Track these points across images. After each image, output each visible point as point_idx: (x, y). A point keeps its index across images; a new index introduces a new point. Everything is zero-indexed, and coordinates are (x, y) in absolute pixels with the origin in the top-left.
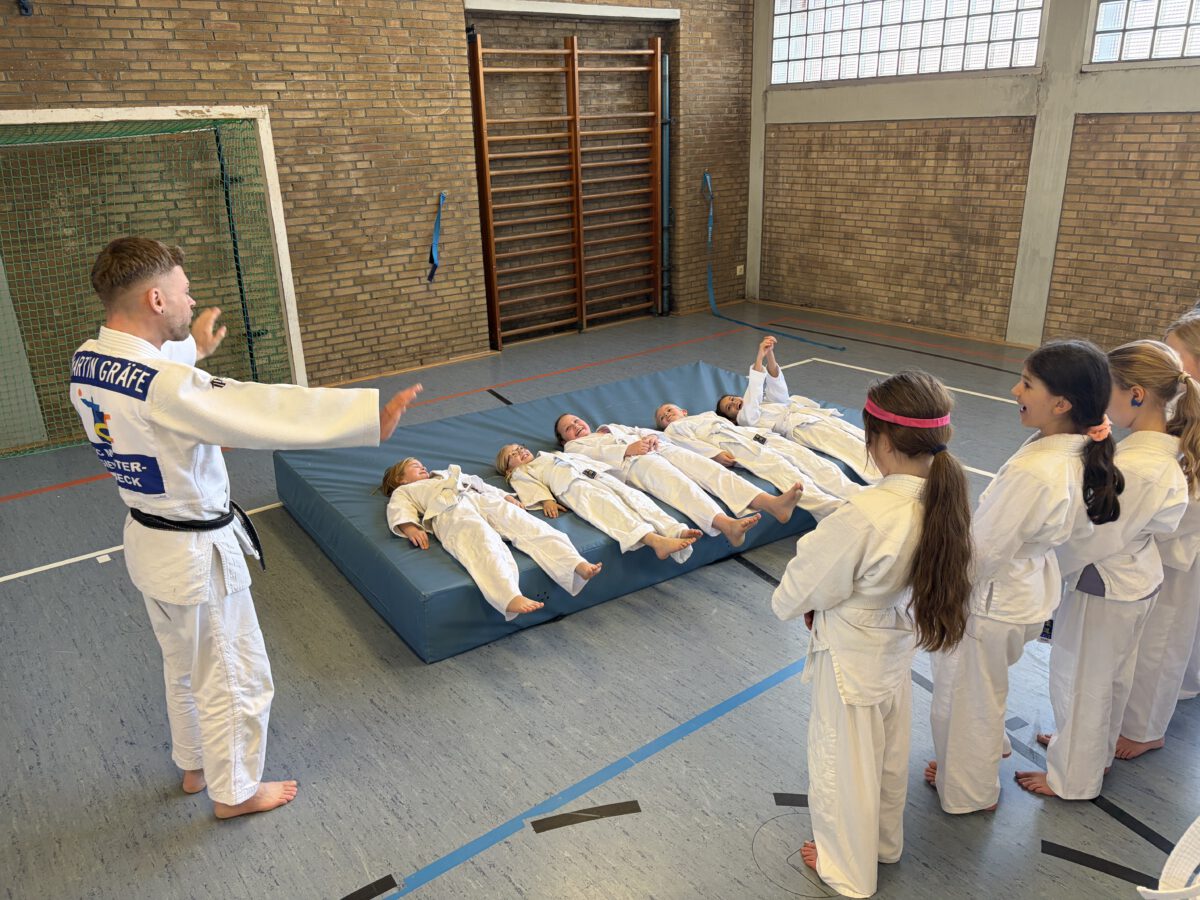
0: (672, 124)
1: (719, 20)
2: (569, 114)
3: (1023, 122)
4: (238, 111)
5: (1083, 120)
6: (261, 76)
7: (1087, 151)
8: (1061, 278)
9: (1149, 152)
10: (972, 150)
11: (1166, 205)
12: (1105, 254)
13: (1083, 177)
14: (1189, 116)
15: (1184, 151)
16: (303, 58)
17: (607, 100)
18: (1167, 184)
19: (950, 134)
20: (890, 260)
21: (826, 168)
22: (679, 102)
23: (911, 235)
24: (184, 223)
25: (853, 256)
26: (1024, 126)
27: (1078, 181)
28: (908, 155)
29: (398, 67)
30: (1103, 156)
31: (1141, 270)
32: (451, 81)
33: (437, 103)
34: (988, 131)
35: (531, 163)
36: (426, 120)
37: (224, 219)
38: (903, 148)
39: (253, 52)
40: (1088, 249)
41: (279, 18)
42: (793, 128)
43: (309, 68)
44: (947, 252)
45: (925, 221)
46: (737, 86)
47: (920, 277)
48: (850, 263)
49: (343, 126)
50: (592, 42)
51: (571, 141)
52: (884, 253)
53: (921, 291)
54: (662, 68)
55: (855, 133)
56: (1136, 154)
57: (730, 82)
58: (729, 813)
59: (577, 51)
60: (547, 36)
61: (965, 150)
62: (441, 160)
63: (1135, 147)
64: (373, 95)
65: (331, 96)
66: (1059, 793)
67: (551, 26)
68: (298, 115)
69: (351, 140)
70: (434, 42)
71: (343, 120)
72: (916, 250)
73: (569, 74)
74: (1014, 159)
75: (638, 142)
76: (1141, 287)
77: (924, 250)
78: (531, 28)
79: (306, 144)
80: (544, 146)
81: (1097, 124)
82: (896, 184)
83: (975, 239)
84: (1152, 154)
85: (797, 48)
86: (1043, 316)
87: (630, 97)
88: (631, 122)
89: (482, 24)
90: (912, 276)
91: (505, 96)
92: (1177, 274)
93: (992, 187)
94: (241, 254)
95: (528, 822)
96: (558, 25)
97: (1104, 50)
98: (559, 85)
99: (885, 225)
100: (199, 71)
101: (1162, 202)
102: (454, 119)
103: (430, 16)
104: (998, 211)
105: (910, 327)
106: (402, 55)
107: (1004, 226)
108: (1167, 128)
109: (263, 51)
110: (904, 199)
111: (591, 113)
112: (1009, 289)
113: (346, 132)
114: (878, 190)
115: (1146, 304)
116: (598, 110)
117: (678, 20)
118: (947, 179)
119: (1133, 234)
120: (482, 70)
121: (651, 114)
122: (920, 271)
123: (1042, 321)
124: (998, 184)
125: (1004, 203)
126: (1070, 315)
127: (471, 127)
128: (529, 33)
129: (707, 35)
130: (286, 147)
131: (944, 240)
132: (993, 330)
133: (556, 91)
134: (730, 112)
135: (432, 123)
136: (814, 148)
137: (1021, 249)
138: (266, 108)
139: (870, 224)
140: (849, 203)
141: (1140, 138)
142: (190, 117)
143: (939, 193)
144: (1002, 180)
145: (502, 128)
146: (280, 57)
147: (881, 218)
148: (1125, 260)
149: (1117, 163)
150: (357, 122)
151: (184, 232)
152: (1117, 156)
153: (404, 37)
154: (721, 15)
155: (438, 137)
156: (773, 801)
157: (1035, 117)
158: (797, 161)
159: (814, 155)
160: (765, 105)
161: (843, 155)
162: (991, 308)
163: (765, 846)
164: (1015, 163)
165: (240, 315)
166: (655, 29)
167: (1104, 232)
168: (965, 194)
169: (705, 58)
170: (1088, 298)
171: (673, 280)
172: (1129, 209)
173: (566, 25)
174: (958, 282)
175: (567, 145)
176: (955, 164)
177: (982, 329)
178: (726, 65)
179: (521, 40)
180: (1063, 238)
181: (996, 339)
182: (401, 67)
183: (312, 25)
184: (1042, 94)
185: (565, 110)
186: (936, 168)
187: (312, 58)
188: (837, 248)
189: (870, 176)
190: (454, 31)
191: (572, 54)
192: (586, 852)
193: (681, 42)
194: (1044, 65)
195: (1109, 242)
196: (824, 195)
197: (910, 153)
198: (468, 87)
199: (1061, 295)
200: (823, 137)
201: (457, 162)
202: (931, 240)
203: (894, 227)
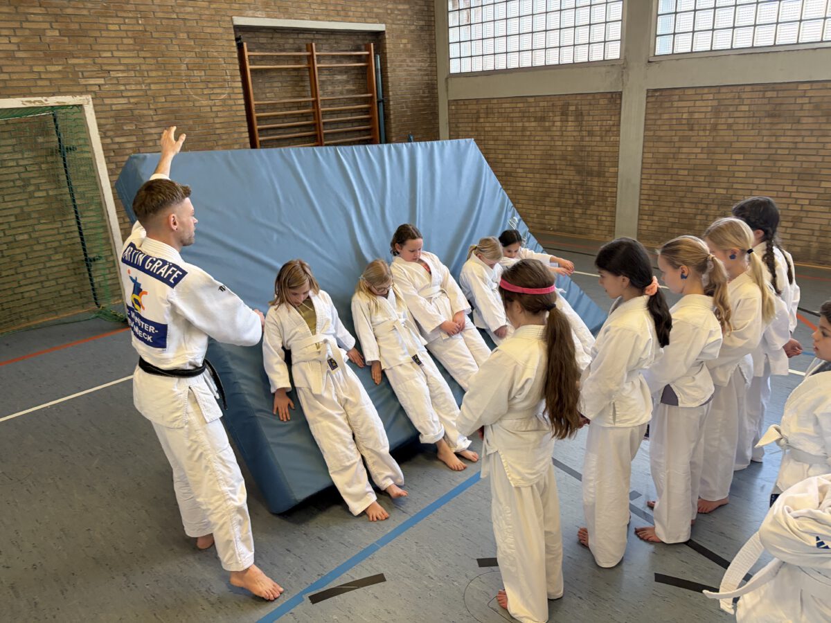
0: (384, 102)
1: (412, 31)
2: (312, 97)
3: (614, 96)
4: (69, 100)
5: (651, 93)
6: (85, 74)
7: (655, 113)
8: (646, 197)
9: (695, 112)
10: (584, 114)
11: (708, 147)
12: (671, 180)
13: (655, 131)
14: (718, 88)
15: (717, 112)
16: (116, 61)
17: (338, 87)
18: (707, 133)
19: (568, 105)
20: (535, 189)
21: (490, 129)
22: (388, 86)
23: (549, 171)
24: (33, 181)
25: (512, 188)
26: (615, 98)
27: (651, 133)
28: (543, 119)
29: (187, 66)
30: (666, 116)
31: (695, 190)
32: (227, 75)
33: (218, 91)
34: (593, 102)
35: (287, 131)
36: (210, 103)
37: (63, 178)
38: (539, 114)
39: (79, 58)
40: (661, 177)
41: (97, 34)
42: (467, 102)
43: (121, 68)
44: (573, 182)
45: (557, 162)
46: (427, 75)
47: (557, 200)
49: (149, 109)
50: (325, 46)
51: (315, 115)
52: (532, 184)
53: (558, 209)
54: (375, 63)
55: (508, 105)
56: (687, 114)
57: (423, 73)
58: (447, 576)
59: (315, 53)
60: (294, 43)
61: (579, 115)
62: (223, 131)
63: (686, 110)
64: (170, 86)
65: (139, 87)
66: (664, 540)
67: (296, 36)
68: (115, 101)
69: (156, 118)
70: (213, 48)
71: (149, 104)
72: (553, 181)
73: (311, 69)
74: (610, 120)
75: (362, 115)
76: (695, 200)
77: (558, 182)
78: (281, 38)
79: (122, 121)
80: (296, 119)
81: (661, 95)
82: (537, 138)
83: (590, 174)
84: (697, 114)
85: (466, 49)
86: (637, 222)
87: (354, 84)
88: (356, 101)
89: (247, 35)
90: (551, 199)
91: (267, 85)
92: (718, 191)
93: (598, 139)
94: (78, 202)
95: (306, 597)
96: (301, 36)
97: (663, 47)
98: (304, 76)
99: (531, 166)
100: (39, 72)
101: (705, 145)
102: (231, 102)
103: (209, 30)
104: (603, 154)
105: (552, 233)
106: (189, 58)
107: (607, 164)
108: (705, 97)
109: (86, 57)
110: (543, 148)
111: (328, 95)
112: (614, 206)
113: (152, 112)
114: (526, 143)
115: (699, 212)
116: (333, 93)
117: (384, 32)
118: (569, 134)
119: (688, 167)
120: (249, 67)
121: (369, 95)
122: (556, 195)
123: (636, 225)
124: (601, 137)
125: (607, 149)
126: (653, 221)
127: (243, 107)
128: (282, 41)
129: (404, 41)
130: (107, 124)
131: (570, 174)
132: (606, 233)
133: (302, 81)
134: (424, 93)
135: (215, 106)
136: (482, 115)
137: (619, 179)
138: (89, 97)
139: (522, 166)
140: (506, 152)
141: (689, 104)
142: (33, 105)
143: (565, 144)
144: (604, 135)
145: (265, 107)
146: (99, 61)
147: (529, 161)
148: (684, 184)
149: (675, 121)
150: (160, 105)
151: (31, 188)
152: (675, 116)
153: (190, 45)
154: (413, 27)
155: (220, 114)
156: (477, 564)
157: (621, 92)
158: (471, 125)
159: (482, 120)
160: (447, 87)
161: (500, 120)
162: (604, 218)
163: (473, 596)
164: (611, 123)
165: (80, 247)
166: (369, 38)
167: (670, 166)
168: (582, 143)
169: (404, 57)
170: (663, 209)
172: (685, 150)
173: (306, 36)
174: (582, 201)
175: (312, 117)
176: (573, 124)
177: (599, 232)
178: (419, 61)
179: (275, 46)
180: (645, 171)
182: (190, 66)
183: (122, 38)
184: (625, 77)
185: (310, 94)
186: (561, 127)
187: (123, 61)
189: (519, 133)
190: (227, 40)
191: (312, 56)
192: (349, 614)
193: (387, 46)
194: (625, 59)
195: (674, 172)
196: (490, 147)
197: (544, 117)
198: (239, 79)
199: (647, 208)
200: (487, 108)
201: (235, 132)
202: (562, 174)
203: (536, 167)
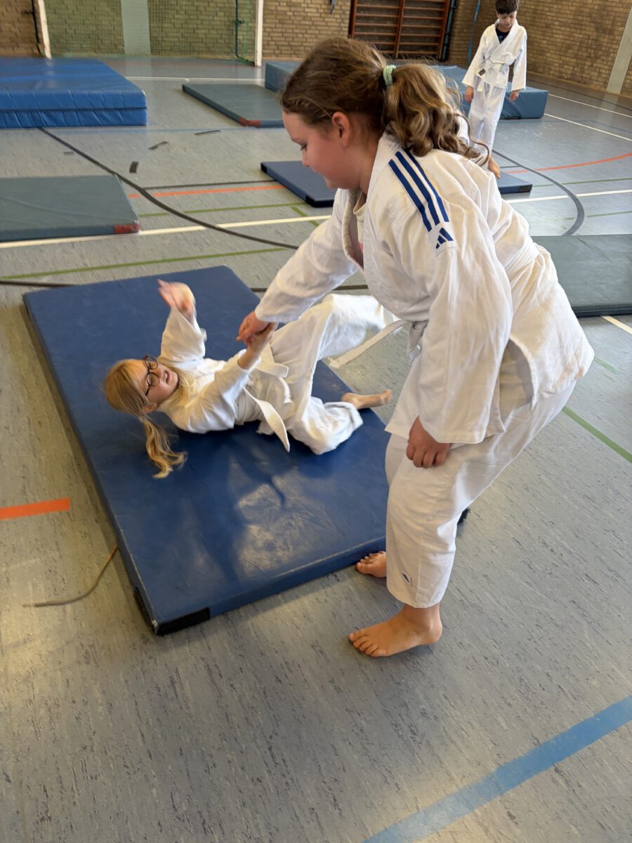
20: (563, 41)
23: (577, 26)
25: (547, 38)
44: (591, 37)
45: (585, 18)
47: (576, 52)
48: (545, 42)
52: (562, 37)
53: (574, 60)
72: (577, 35)
77: (581, 36)
83: (604, 31)
86: (624, 76)
90: (572, 51)
99: (566, 20)
104: (618, 14)
107: (619, 24)
110: (578, 4)
112: (613, 61)
122: (576, 48)
123: (623, 79)
125: (621, 10)
131: (590, 31)
132: (602, 84)
137: (623, 37)
139: (559, 19)
140: (551, 5)
143: (594, 3)
147: (565, 16)
162: (604, 71)
168: (606, 3)
171: (451, 41)
174: (592, 55)
177: (597, 83)
181: (603, 89)
188: (541, 33)
202: (585, 30)
203: (570, 21)
